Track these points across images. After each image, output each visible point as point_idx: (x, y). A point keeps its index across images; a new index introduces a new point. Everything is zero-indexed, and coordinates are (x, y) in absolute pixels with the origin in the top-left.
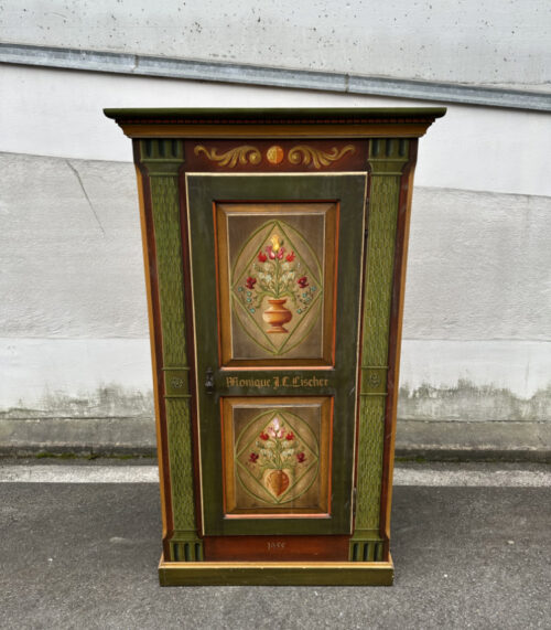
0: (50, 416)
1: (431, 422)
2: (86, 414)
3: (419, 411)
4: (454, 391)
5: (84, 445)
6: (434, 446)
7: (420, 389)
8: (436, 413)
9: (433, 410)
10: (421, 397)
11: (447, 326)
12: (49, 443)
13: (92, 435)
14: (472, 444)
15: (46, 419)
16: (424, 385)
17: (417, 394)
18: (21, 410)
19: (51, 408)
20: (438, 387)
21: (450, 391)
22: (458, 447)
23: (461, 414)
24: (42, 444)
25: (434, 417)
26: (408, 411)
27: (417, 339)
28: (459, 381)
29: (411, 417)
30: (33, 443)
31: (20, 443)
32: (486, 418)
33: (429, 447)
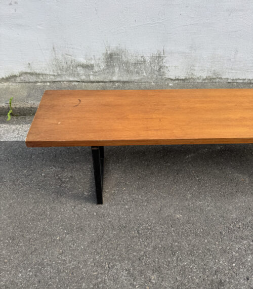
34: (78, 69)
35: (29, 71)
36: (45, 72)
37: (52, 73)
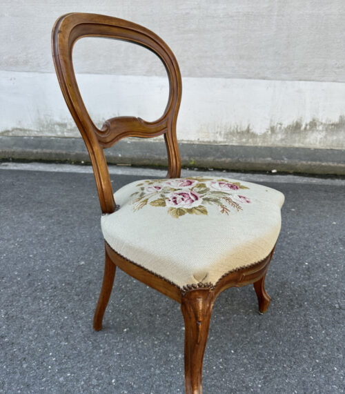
0: (40, 135)
1: (315, 149)
2: (66, 134)
3: (307, 140)
4: (335, 125)
5: (64, 152)
6: (318, 163)
7: (311, 122)
8: (320, 143)
9: (318, 139)
10: (311, 129)
11: (337, 70)
12: (39, 150)
13: (70, 147)
15: (37, 137)
16: (314, 120)
17: (308, 127)
18: (20, 130)
19: (41, 129)
20: (324, 121)
21: (332, 125)
22: (335, 164)
23: (338, 144)
24: (35, 151)
25: (318, 146)
26: (299, 141)
27: (313, 80)
28: (341, 117)
29: (301, 145)
30: (28, 150)
31: (19, 149)
33: (314, 163)
34: (56, 126)
35: (19, 127)
36: (30, 128)
37: (36, 130)
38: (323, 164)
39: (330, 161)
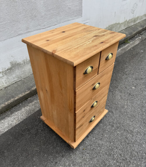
1: (5, 88)
4: (10, 69)
6: (12, 100)
8: (6, 83)
9: (4, 82)
14: (29, 89)
20: (1, 71)
21: (8, 70)
22: (24, 94)
23: (18, 78)
25: (6, 85)
28: (10, 63)
32: (30, 74)
33: (10, 102)
38: (16, 99)
39: (19, 94)
